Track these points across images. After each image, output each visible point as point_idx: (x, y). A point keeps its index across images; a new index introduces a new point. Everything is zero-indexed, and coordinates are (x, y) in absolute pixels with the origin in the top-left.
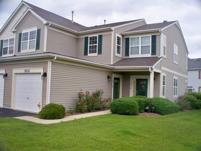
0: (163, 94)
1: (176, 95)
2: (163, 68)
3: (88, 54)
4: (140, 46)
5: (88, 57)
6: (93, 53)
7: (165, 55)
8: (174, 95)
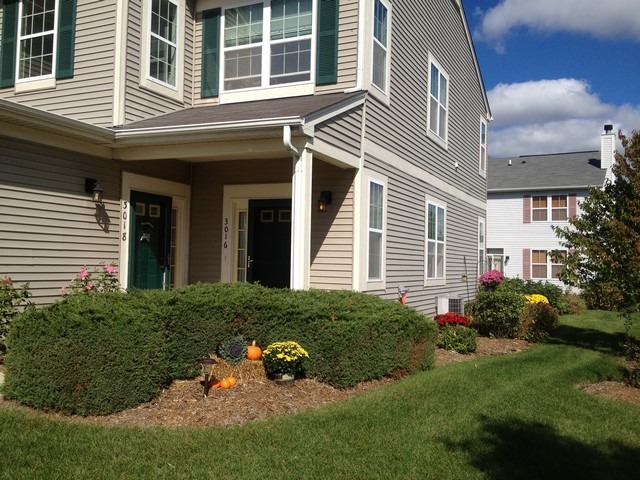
0: (374, 271)
1: (440, 273)
2: (366, 146)
3: (17, 80)
4: (266, 45)
5: (17, 94)
6: (36, 73)
7: (382, 87)
8: (430, 274)
